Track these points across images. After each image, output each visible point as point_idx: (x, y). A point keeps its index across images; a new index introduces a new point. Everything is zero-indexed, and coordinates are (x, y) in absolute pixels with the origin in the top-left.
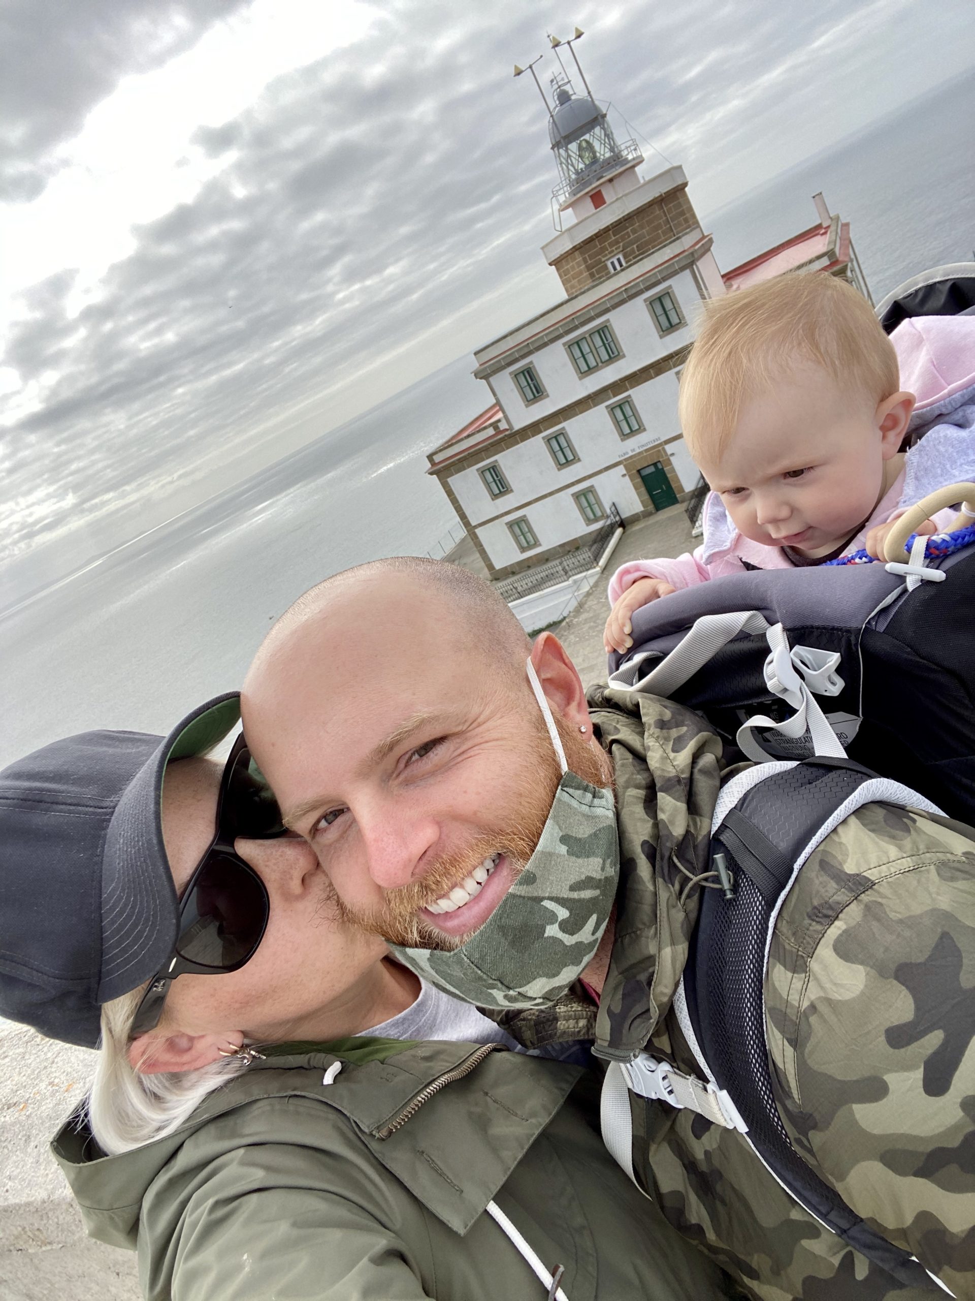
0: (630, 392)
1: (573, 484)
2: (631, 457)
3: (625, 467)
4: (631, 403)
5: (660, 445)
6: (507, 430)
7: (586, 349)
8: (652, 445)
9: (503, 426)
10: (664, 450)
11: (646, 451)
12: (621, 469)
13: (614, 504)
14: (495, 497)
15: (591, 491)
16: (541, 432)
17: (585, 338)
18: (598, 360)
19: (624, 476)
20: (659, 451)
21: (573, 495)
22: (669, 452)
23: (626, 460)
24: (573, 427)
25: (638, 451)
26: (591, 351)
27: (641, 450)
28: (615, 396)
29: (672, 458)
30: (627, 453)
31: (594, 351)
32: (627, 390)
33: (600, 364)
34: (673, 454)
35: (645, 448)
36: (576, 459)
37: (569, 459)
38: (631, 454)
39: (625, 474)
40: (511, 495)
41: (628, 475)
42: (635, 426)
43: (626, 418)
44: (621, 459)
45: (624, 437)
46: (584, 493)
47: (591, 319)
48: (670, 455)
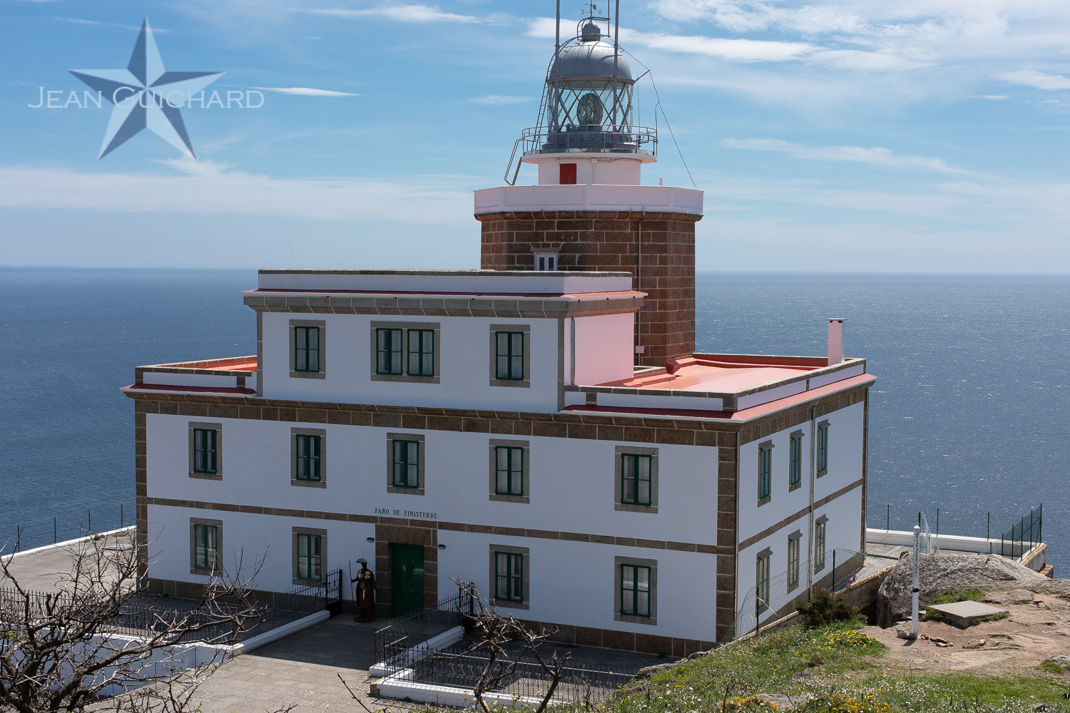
0: (426, 432)
1: (301, 514)
2: (390, 520)
3: (377, 528)
4: (420, 447)
5: (433, 524)
6: (252, 391)
7: (396, 345)
8: (422, 519)
9: (250, 383)
10: (435, 533)
11: (413, 522)
12: (370, 529)
13: (341, 571)
14: (195, 473)
15: (319, 538)
16: (293, 419)
17: (401, 330)
18: (405, 369)
19: (370, 540)
20: (429, 531)
21: (294, 529)
22: (439, 542)
23: (382, 520)
24: (335, 435)
25: (402, 516)
26: (402, 351)
27: (407, 517)
28: (405, 426)
29: (440, 551)
30: (388, 512)
31: (405, 353)
32: (423, 427)
33: (405, 375)
34: (443, 546)
35: (413, 518)
36: (319, 481)
37: (311, 477)
38: (391, 515)
39: (373, 539)
40: (216, 483)
41: (374, 543)
42: (412, 480)
43: (406, 464)
44: (376, 515)
45: (393, 487)
46: (310, 534)
47: (418, 311)
48: (440, 545)
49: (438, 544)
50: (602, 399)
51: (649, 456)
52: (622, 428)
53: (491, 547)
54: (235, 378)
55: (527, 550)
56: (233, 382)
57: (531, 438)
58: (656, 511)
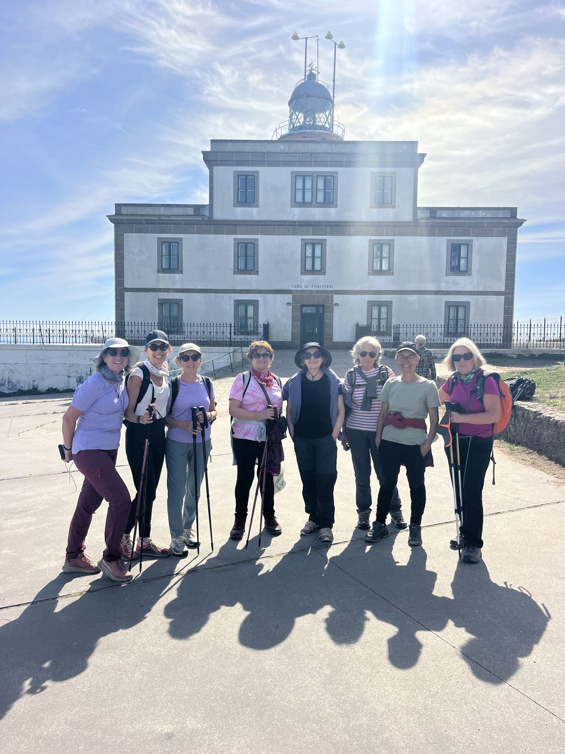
0: (328, 237)
1: (240, 291)
2: (301, 291)
3: (294, 297)
4: (324, 246)
5: (331, 292)
7: (308, 185)
10: (332, 297)
11: (317, 291)
12: (288, 298)
13: (268, 325)
14: (162, 270)
15: (254, 305)
16: (235, 233)
17: (312, 176)
18: (314, 199)
21: (235, 301)
23: (297, 291)
24: (265, 241)
26: (312, 189)
28: (313, 234)
29: (335, 307)
31: (314, 190)
32: (326, 235)
33: (314, 203)
34: (337, 305)
36: (254, 271)
37: (248, 268)
39: (290, 303)
40: (178, 276)
41: (291, 306)
42: (318, 267)
43: (313, 257)
44: (292, 289)
45: (304, 271)
46: (246, 303)
47: (325, 164)
48: (335, 304)
49: (334, 303)
50: (438, 214)
51: (468, 245)
52: (452, 229)
53: (368, 302)
54: (192, 209)
55: (391, 302)
56: (191, 211)
57: (395, 238)
58: (470, 275)
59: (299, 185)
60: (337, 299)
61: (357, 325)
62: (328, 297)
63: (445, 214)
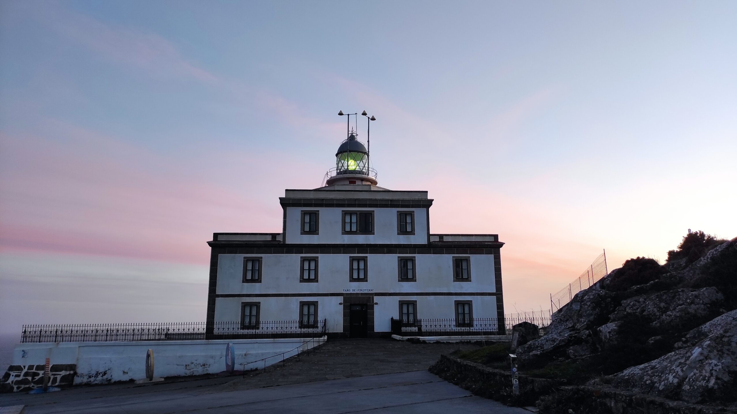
0: (368, 255)
1: (304, 295)
2: (350, 294)
3: (344, 298)
4: (366, 261)
5: (372, 294)
6: (280, 241)
8: (366, 292)
9: (280, 238)
10: (373, 298)
11: (362, 294)
12: (341, 299)
13: (325, 320)
14: (246, 280)
15: (315, 305)
16: (301, 253)
17: (357, 214)
18: (358, 229)
19: (340, 304)
21: (300, 302)
22: (375, 301)
23: (347, 294)
24: (323, 258)
25: (357, 292)
26: (357, 222)
27: (359, 292)
28: (358, 253)
29: (375, 306)
30: (350, 290)
32: (367, 253)
33: (358, 232)
34: (377, 304)
35: (361, 292)
36: (316, 280)
37: (311, 278)
38: (351, 292)
39: (342, 303)
40: (258, 284)
41: (343, 305)
42: (362, 276)
43: (358, 269)
44: (343, 292)
45: (352, 280)
46: (309, 304)
47: (365, 206)
48: (375, 303)
50: (445, 239)
51: (467, 260)
52: (455, 249)
53: (400, 301)
54: (271, 236)
55: (416, 301)
56: (269, 238)
57: (416, 255)
58: (470, 281)
59: (348, 219)
60: (376, 299)
61: (392, 319)
62: (370, 298)
63: (450, 239)
